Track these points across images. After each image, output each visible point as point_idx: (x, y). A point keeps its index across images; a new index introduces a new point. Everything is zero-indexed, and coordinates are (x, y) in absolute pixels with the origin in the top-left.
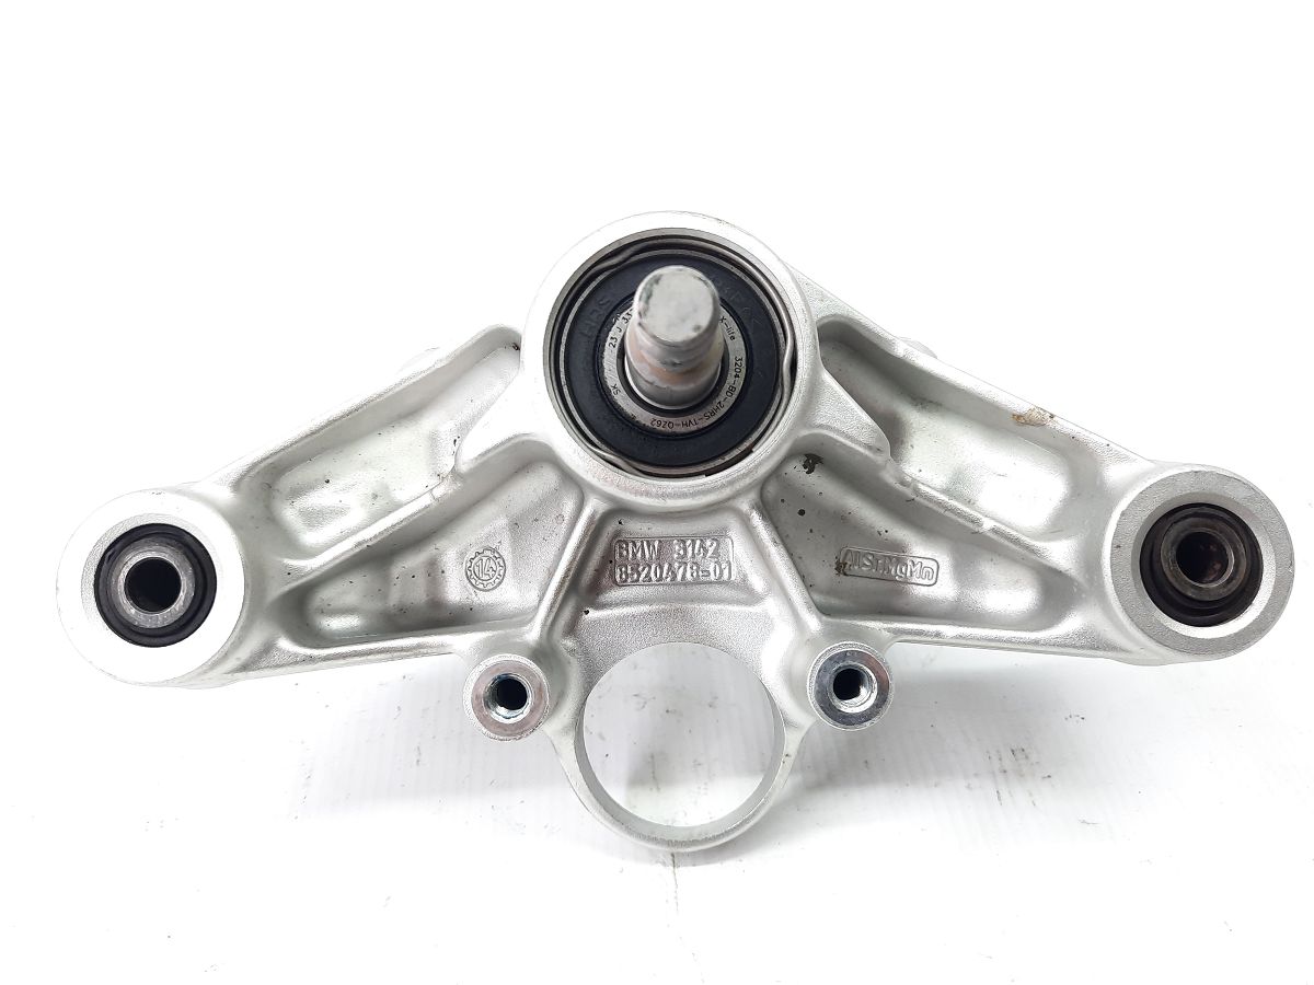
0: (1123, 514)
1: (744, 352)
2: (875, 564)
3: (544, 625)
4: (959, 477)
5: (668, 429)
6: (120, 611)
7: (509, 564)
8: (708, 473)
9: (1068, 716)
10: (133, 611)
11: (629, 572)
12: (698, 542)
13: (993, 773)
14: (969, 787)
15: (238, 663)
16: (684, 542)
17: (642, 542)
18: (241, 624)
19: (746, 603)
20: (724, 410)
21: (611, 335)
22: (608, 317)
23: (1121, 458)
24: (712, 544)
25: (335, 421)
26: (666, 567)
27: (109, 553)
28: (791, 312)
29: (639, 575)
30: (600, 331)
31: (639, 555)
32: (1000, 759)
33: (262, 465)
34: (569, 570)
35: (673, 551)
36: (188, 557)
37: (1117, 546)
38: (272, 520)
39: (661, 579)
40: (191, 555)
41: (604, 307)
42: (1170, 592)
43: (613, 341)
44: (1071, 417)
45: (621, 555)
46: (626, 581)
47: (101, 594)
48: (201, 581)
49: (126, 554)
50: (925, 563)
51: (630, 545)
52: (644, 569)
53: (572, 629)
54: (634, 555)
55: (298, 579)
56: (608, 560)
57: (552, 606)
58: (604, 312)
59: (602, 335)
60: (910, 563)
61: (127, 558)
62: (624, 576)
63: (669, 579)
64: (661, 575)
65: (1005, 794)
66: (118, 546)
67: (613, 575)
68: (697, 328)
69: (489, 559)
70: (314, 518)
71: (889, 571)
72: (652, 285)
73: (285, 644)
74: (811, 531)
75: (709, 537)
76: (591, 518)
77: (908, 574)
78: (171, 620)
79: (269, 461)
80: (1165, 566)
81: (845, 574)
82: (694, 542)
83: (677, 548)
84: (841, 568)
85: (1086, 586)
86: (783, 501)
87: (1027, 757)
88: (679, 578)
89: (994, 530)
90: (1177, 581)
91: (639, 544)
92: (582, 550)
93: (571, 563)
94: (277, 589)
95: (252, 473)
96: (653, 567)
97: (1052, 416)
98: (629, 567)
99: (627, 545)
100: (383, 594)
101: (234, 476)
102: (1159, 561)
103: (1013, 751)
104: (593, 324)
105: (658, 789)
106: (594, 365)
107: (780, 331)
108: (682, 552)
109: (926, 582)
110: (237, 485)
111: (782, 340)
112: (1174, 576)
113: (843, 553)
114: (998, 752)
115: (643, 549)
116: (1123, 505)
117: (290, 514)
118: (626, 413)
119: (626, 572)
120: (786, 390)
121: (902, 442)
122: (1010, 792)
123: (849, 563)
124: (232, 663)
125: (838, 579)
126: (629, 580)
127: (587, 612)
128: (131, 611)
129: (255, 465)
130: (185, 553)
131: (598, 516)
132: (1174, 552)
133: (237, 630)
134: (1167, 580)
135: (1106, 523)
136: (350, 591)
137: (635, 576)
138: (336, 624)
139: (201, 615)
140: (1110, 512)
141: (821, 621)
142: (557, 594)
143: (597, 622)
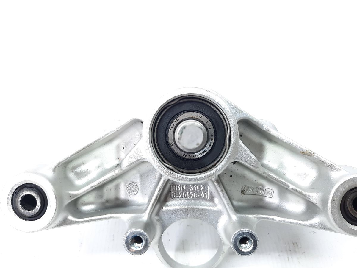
0: (336, 190)
1: (214, 133)
2: (253, 190)
3: (149, 215)
4: (281, 165)
5: (188, 158)
6: (19, 210)
7: (139, 187)
8: (201, 172)
9: (310, 232)
10: (23, 210)
11: (176, 194)
12: (198, 186)
13: (287, 251)
14: (279, 256)
15: (56, 225)
16: (193, 186)
17: (180, 185)
18: (55, 215)
19: (213, 206)
20: (207, 152)
21: (171, 126)
22: (170, 121)
23: (336, 169)
24: (202, 187)
25: (85, 148)
26: (188, 193)
27: (16, 192)
28: (230, 122)
29: (179, 196)
30: (168, 125)
31: (179, 189)
32: (289, 246)
33: (62, 163)
34: (157, 197)
35: (190, 189)
36: (39, 194)
37: (333, 200)
38: (66, 178)
39: (186, 197)
40: (40, 193)
41: (169, 118)
42: (350, 215)
43: (172, 129)
44: (321, 154)
45: (174, 189)
46: (175, 197)
47: (13, 204)
48: (43, 201)
49: (20, 192)
50: (270, 190)
51: (177, 186)
52: (181, 194)
53: (158, 214)
54: (178, 189)
55: (73, 198)
56: (169, 191)
57: (151, 208)
58: (169, 119)
59: (168, 127)
60: (264, 190)
61: (21, 194)
62: (174, 196)
63: (189, 197)
64: (186, 196)
65: (290, 258)
66: (18, 190)
67: (171, 196)
68: (198, 144)
69: (133, 185)
70: (80, 175)
71: (258, 192)
72: (183, 129)
73: (71, 218)
74: (234, 182)
75: (201, 184)
76: (164, 181)
77: (264, 193)
78: (34, 214)
79: (64, 162)
80: (349, 207)
81: (244, 194)
82: (197, 186)
83: (191, 187)
84: (243, 192)
85: (322, 210)
86: (225, 173)
87: (297, 246)
88: (192, 197)
89: (293, 189)
90: (352, 212)
91: (179, 186)
92: (161, 191)
93: (157, 195)
94: (67, 201)
95: (59, 166)
96: (184, 193)
97: (314, 154)
98: (176, 193)
99: (176, 186)
100: (101, 196)
101: (53, 167)
102: (347, 205)
103: (293, 243)
104: (165, 123)
105: (185, 252)
106: (165, 136)
107: (226, 126)
108: (193, 189)
109: (269, 196)
110: (54, 170)
111: (226, 130)
112: (351, 211)
113: (244, 188)
114: (289, 243)
115: (181, 188)
116: (336, 187)
117: (71, 175)
118: (175, 152)
119: (175, 195)
120: (227, 146)
121: (264, 152)
122: (292, 258)
123: (245, 190)
124: (54, 225)
125: (242, 196)
126: (176, 197)
127: (163, 208)
128: (22, 210)
129: (60, 163)
130: (38, 193)
131: (166, 181)
132: (352, 203)
133: (54, 217)
134: (349, 211)
135: (330, 192)
136: (90, 198)
137: (178, 196)
138: (86, 208)
139: (43, 212)
140: (331, 188)
141: (236, 215)
142: (153, 205)
143: (166, 211)
